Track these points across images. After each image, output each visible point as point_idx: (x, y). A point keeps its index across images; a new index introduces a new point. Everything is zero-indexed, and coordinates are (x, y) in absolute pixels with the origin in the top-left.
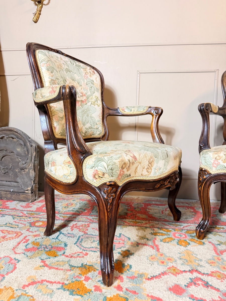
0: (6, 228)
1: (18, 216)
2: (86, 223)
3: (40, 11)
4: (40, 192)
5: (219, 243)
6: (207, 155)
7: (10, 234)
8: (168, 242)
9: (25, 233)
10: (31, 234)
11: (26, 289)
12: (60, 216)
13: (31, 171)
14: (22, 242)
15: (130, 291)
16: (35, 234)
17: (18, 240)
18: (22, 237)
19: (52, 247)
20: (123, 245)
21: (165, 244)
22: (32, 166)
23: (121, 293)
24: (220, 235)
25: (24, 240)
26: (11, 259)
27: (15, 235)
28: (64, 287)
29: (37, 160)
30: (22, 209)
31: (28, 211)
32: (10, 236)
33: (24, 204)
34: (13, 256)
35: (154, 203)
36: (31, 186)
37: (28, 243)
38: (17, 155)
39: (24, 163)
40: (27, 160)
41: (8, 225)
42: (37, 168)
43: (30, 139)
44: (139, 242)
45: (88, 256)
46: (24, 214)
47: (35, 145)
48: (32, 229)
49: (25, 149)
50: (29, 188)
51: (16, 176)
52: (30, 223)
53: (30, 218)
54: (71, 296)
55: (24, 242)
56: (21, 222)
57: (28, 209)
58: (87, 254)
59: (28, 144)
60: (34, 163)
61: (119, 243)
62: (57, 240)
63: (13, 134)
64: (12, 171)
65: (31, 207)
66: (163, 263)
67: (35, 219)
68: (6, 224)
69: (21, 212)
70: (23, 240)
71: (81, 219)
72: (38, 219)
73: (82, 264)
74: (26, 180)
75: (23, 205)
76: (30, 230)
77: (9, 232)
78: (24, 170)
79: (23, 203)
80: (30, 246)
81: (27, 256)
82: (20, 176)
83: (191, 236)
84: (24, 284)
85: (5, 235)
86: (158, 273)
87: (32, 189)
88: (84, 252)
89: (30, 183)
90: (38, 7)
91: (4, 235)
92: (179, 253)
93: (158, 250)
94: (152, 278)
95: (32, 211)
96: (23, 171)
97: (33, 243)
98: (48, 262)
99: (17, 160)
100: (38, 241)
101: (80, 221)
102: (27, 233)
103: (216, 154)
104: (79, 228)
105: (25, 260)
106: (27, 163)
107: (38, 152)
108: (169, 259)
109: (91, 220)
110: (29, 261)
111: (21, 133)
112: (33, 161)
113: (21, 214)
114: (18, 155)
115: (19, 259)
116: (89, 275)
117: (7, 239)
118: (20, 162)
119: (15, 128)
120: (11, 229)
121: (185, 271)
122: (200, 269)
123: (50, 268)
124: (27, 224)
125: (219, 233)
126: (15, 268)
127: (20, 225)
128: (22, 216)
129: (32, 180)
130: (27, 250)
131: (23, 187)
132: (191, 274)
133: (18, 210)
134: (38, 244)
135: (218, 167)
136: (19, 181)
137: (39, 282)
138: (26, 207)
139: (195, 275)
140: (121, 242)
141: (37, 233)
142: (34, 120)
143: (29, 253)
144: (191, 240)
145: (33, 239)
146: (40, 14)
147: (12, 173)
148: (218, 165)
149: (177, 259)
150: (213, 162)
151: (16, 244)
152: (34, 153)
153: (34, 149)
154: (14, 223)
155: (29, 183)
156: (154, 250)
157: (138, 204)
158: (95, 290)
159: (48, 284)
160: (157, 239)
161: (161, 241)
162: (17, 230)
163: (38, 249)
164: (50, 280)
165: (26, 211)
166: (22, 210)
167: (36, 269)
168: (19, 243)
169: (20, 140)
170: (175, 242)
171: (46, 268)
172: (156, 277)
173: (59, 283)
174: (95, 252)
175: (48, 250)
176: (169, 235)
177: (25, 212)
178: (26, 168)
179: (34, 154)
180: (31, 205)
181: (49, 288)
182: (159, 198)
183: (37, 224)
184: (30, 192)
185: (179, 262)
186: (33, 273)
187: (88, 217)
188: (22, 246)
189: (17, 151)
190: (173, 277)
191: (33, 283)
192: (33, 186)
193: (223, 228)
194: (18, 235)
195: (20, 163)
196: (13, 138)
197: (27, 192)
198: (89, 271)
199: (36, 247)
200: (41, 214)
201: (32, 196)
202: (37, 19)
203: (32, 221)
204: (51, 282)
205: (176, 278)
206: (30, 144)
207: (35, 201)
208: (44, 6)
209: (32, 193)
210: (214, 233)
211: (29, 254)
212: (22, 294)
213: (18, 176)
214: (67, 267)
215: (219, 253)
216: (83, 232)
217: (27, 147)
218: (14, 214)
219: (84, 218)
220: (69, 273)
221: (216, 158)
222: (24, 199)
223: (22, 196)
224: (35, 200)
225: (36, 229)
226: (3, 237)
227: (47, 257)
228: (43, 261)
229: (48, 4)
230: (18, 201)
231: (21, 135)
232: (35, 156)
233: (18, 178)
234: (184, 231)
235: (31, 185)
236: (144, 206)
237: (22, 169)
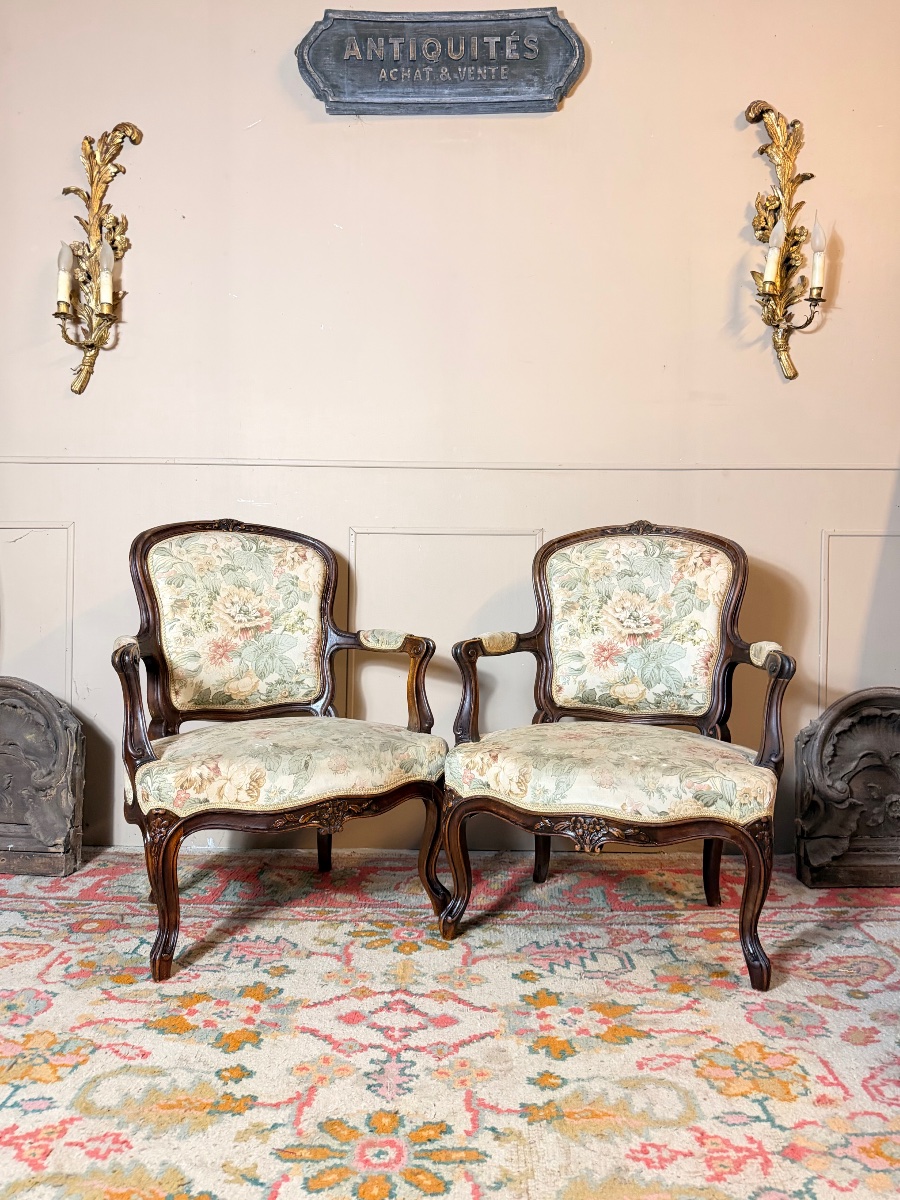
0: (13, 939)
1: (34, 912)
2: (206, 920)
3: (92, 365)
4: (86, 849)
5: (482, 944)
6: (453, 760)
7: (23, 949)
8: (376, 948)
9: (59, 945)
10: (74, 947)
11: (77, 1031)
12: (142, 907)
13: (63, 794)
14: (57, 963)
15: (267, 1024)
16: (82, 946)
17: (47, 959)
18: (53, 955)
19: (123, 969)
20: (278, 958)
21: (367, 952)
22: (66, 781)
23: (251, 1027)
24: (495, 930)
25: (60, 960)
26: (38, 993)
27: (37, 950)
28: (147, 1025)
29: (80, 763)
30: (41, 894)
31: (58, 898)
32: (25, 953)
33: (46, 882)
34: (42, 988)
35: (387, 864)
36: (66, 834)
37: (69, 963)
38: (26, 752)
39: (44, 772)
40: (54, 765)
41: (14, 931)
42: (81, 787)
43: (62, 710)
44: (314, 949)
45: (200, 979)
46: (50, 907)
47: (76, 725)
48: (73, 937)
49: (49, 737)
50: (60, 841)
51: (22, 806)
52: (67, 925)
53: (66, 914)
54: (160, 1036)
55: (61, 963)
56: (45, 924)
57: (60, 894)
58: (197, 976)
59: (59, 725)
60: (73, 774)
61: (271, 954)
62: (135, 955)
63: (16, 696)
64: (11, 794)
65: (65, 889)
66: (346, 982)
67: (80, 917)
68: (10, 930)
69: (42, 903)
70: (56, 960)
71: (194, 913)
72: (88, 915)
73: (185, 992)
74: (51, 817)
75: (43, 885)
76: (71, 940)
77: (20, 947)
78: (44, 791)
79: (43, 879)
80: (75, 969)
81: (72, 986)
82: (33, 807)
83: (432, 934)
84: (72, 1025)
85: (14, 951)
86: (329, 997)
87: (67, 843)
88: (192, 974)
89: (62, 826)
90: (86, 356)
91: (10, 952)
92: (388, 966)
93: (348, 962)
94: (315, 1005)
95: (71, 899)
96: (43, 793)
97: (81, 963)
98: (115, 993)
99: (25, 764)
100: (92, 958)
101: (190, 916)
102: (65, 946)
103: (468, 756)
104: (187, 931)
105: (69, 992)
106: (53, 775)
107: (83, 744)
108: (360, 977)
109: (217, 913)
110: (76, 992)
111: (39, 695)
112: (70, 767)
113: (42, 907)
114: (29, 750)
115: (56, 991)
116: (198, 1007)
117: (20, 958)
118: (35, 770)
119: (22, 681)
120: (26, 940)
121: (383, 993)
122: (413, 989)
123: (121, 1000)
124: (61, 929)
125: (498, 927)
126: (50, 1005)
127: (45, 931)
128: (46, 911)
129: (66, 817)
130: (72, 976)
131: (42, 838)
132: (390, 996)
133: (31, 897)
134: (91, 964)
135: (473, 783)
136: (30, 822)
137: (100, 1022)
138: (51, 889)
139: (398, 996)
140: (276, 951)
141: (88, 945)
142: (69, 650)
143: (74, 980)
144: (426, 942)
145: (82, 956)
146: (90, 373)
147: (10, 799)
148: (472, 779)
149: (378, 974)
150: (462, 773)
151: (44, 967)
152: (72, 745)
153: (74, 735)
154: (29, 928)
155: (59, 825)
156: (340, 963)
157: (346, 869)
158: (205, 1026)
159: (117, 1023)
160: (356, 944)
161: (363, 946)
162: (41, 941)
163: (94, 973)
164: (121, 1018)
165: (55, 899)
166: (44, 898)
167: (92, 1004)
168: (49, 966)
169: (34, 712)
170: (390, 948)
171: (113, 1002)
172: (324, 1003)
173: (139, 1020)
174: (215, 971)
175: (115, 974)
176: (385, 933)
177: (52, 903)
178: (51, 787)
179: (73, 750)
180: (64, 882)
181: (120, 1029)
182: (405, 852)
183: (85, 927)
184: (62, 850)
185: (380, 979)
186: (87, 1011)
187: (212, 907)
188: (58, 971)
189: (26, 741)
190: (356, 1001)
191: (90, 1023)
192: (69, 833)
193: (513, 916)
194: (43, 950)
195: (34, 774)
196: (15, 707)
197: (52, 849)
198: (198, 1002)
199: (87, 969)
200: (94, 903)
201: (66, 860)
202: (82, 386)
203: (73, 921)
204: (124, 1021)
205: (360, 1003)
206: (61, 723)
207: (75, 874)
208: (101, 352)
209: (66, 852)
210: (487, 926)
211: (74, 982)
212: (71, 1039)
213: (28, 809)
214: (155, 997)
215: (470, 961)
216: (194, 937)
217: (54, 732)
218: (25, 907)
219: (201, 910)
220: (159, 1006)
221: (467, 766)
222: (44, 871)
223: (38, 862)
224: (75, 870)
225: (84, 937)
226: (11, 957)
227: (113, 985)
228: (105, 991)
229: (113, 347)
230: (28, 874)
231: (38, 700)
232: (76, 753)
233: (28, 814)
234: (423, 925)
235: (63, 830)
236: (360, 874)
237: (40, 789)
